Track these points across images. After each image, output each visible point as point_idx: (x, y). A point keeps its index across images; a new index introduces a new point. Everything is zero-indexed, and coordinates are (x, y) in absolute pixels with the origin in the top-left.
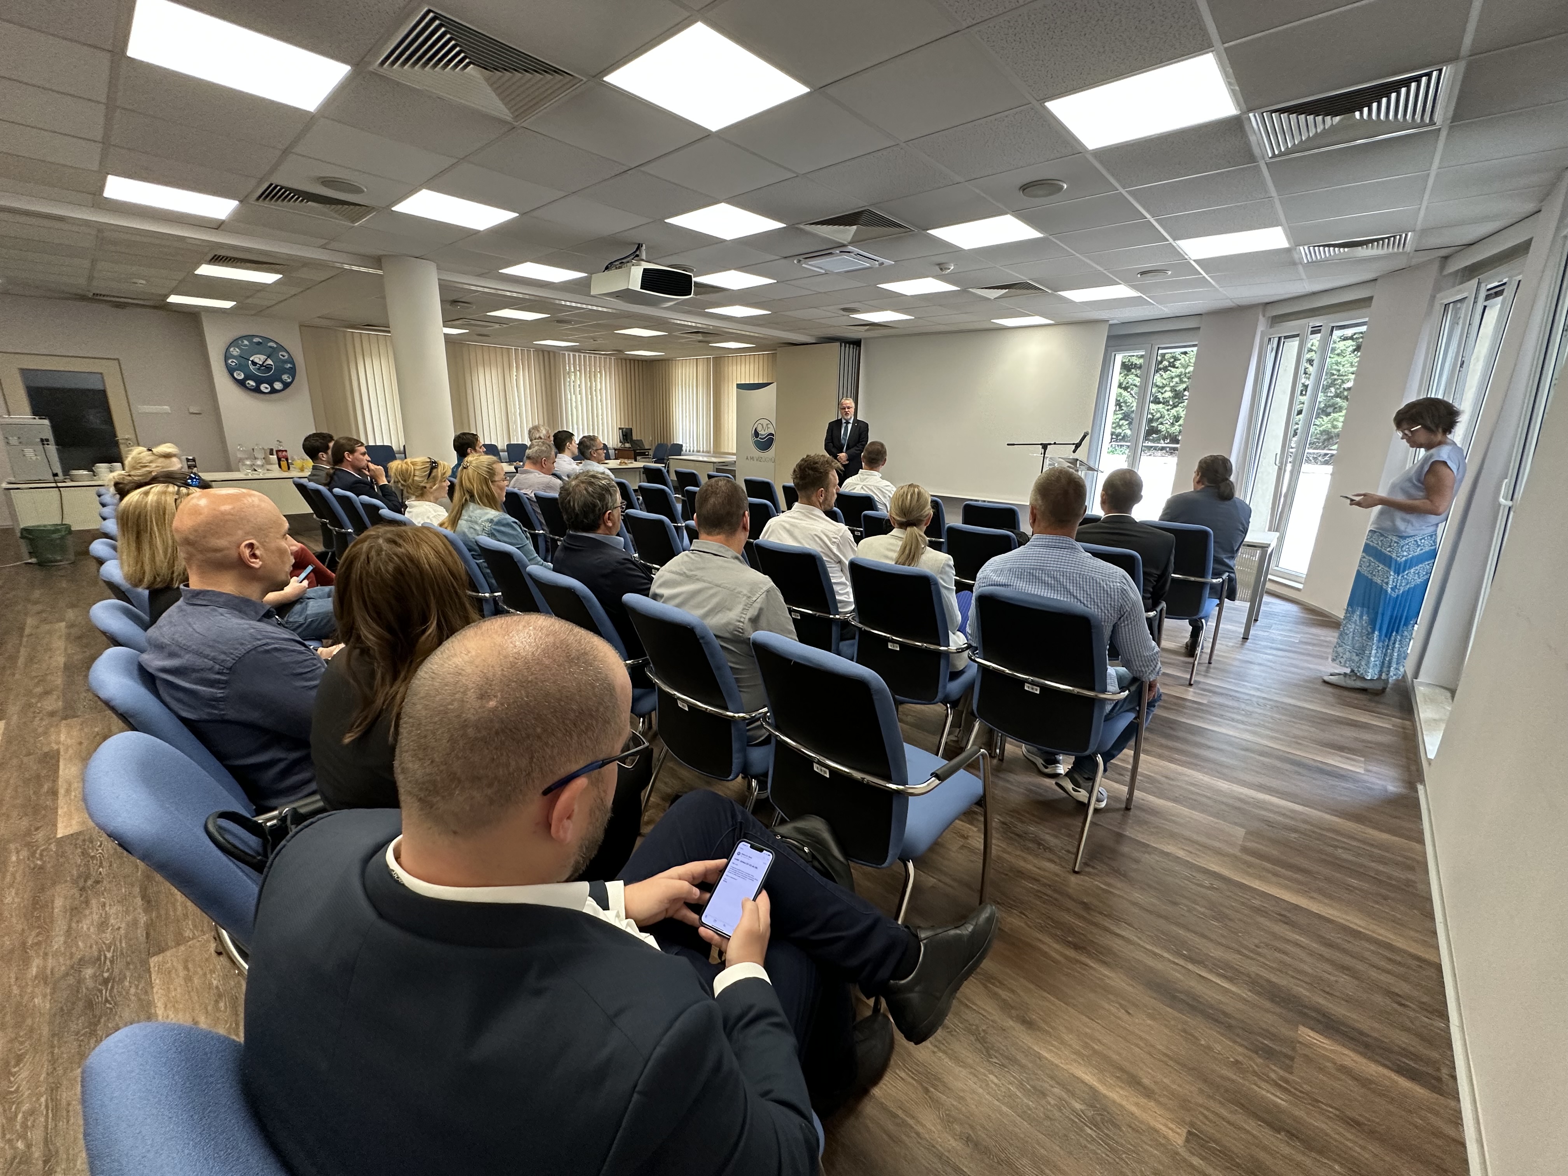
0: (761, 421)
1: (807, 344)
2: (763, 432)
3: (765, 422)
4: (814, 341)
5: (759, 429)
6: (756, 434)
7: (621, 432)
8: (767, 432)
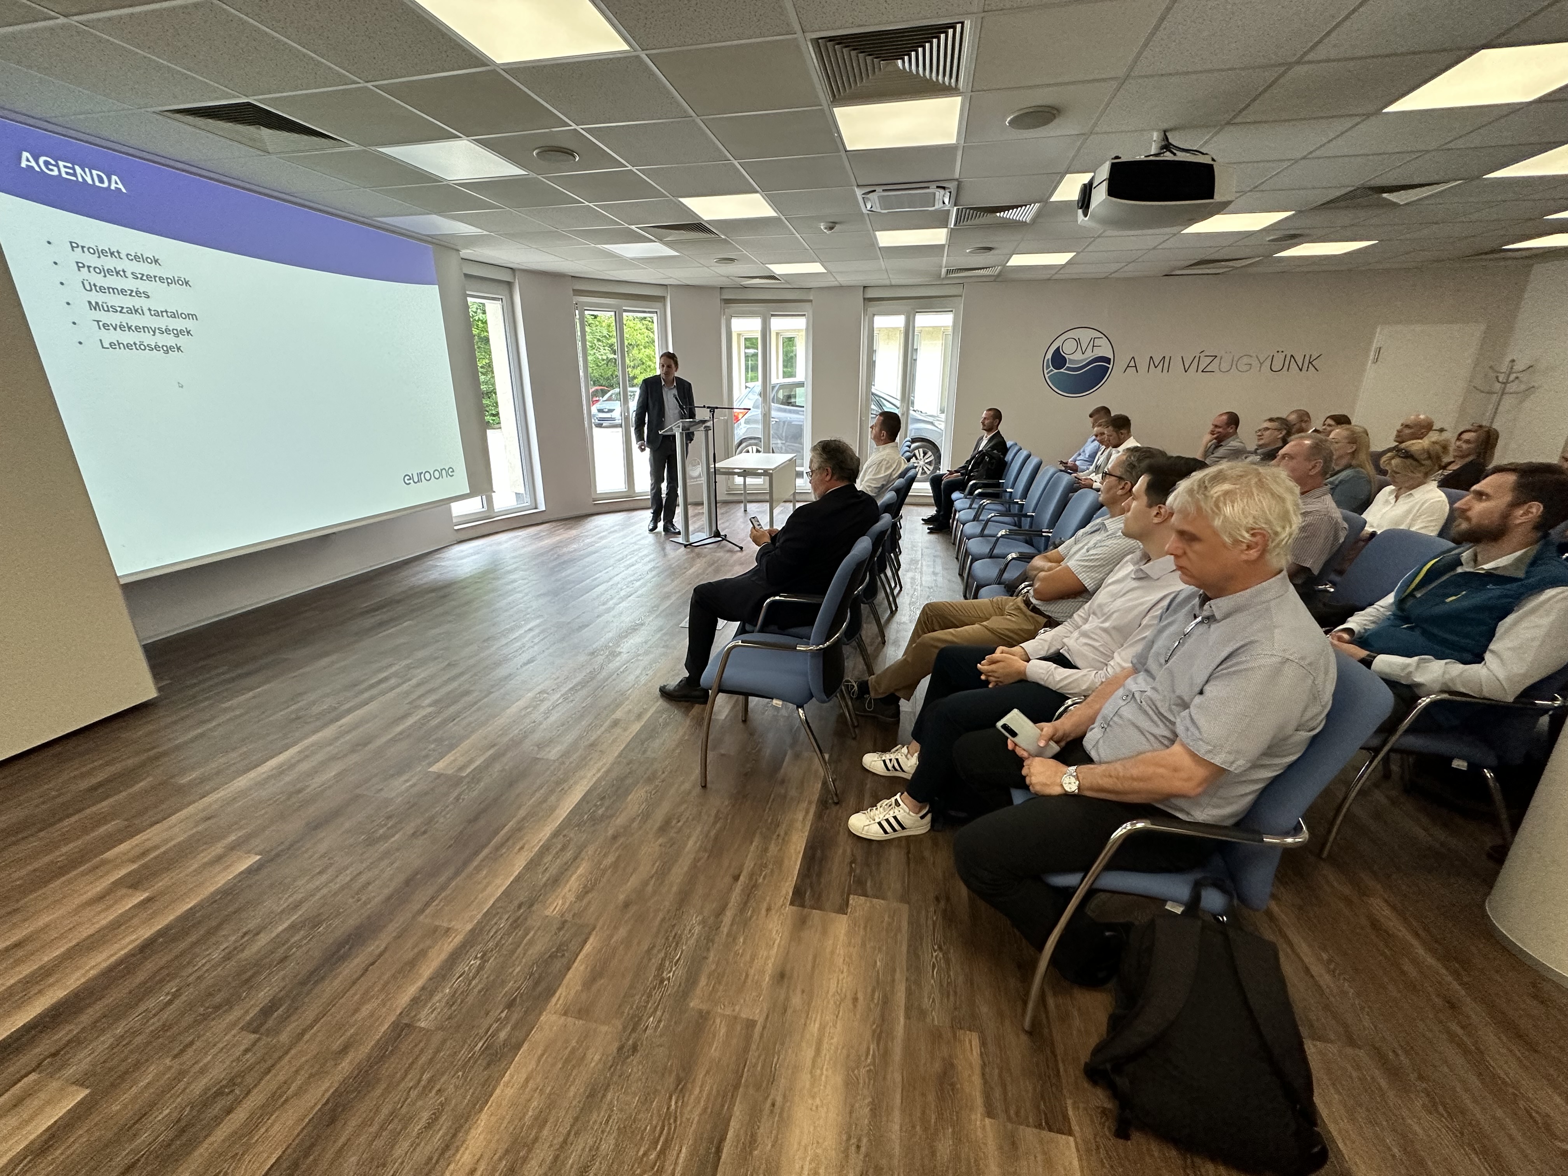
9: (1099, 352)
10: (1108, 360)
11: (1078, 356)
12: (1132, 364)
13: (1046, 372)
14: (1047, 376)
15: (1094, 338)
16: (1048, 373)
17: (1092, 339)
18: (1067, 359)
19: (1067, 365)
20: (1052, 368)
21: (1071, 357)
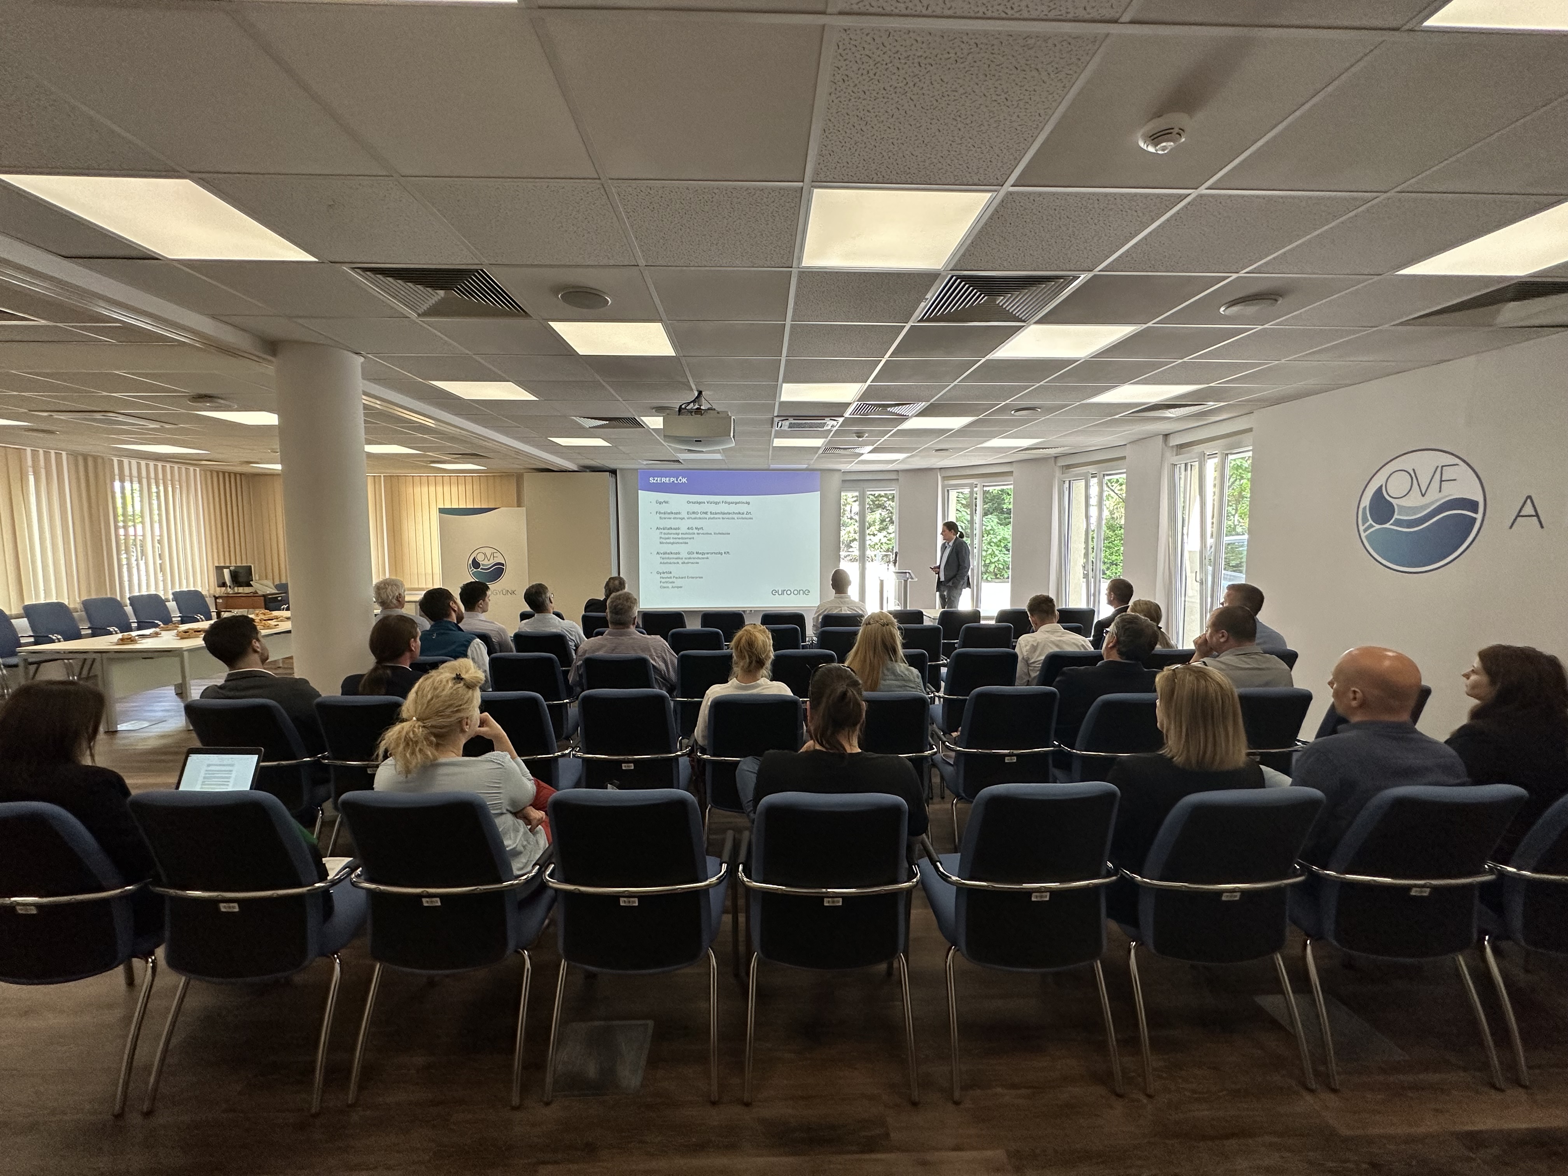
0: (482, 550)
1: (566, 471)
2: (486, 562)
3: (488, 552)
4: (576, 469)
5: (480, 559)
6: (476, 564)
7: (226, 572)
8: (492, 561)
9: (1453, 492)
10: (1472, 505)
11: (1414, 500)
12: (1528, 510)
13: (1362, 528)
14: (1363, 535)
15: (1443, 466)
16: (1365, 531)
17: (1439, 469)
18: (1396, 507)
19: (1396, 516)
20: (1371, 521)
21: (1404, 502)
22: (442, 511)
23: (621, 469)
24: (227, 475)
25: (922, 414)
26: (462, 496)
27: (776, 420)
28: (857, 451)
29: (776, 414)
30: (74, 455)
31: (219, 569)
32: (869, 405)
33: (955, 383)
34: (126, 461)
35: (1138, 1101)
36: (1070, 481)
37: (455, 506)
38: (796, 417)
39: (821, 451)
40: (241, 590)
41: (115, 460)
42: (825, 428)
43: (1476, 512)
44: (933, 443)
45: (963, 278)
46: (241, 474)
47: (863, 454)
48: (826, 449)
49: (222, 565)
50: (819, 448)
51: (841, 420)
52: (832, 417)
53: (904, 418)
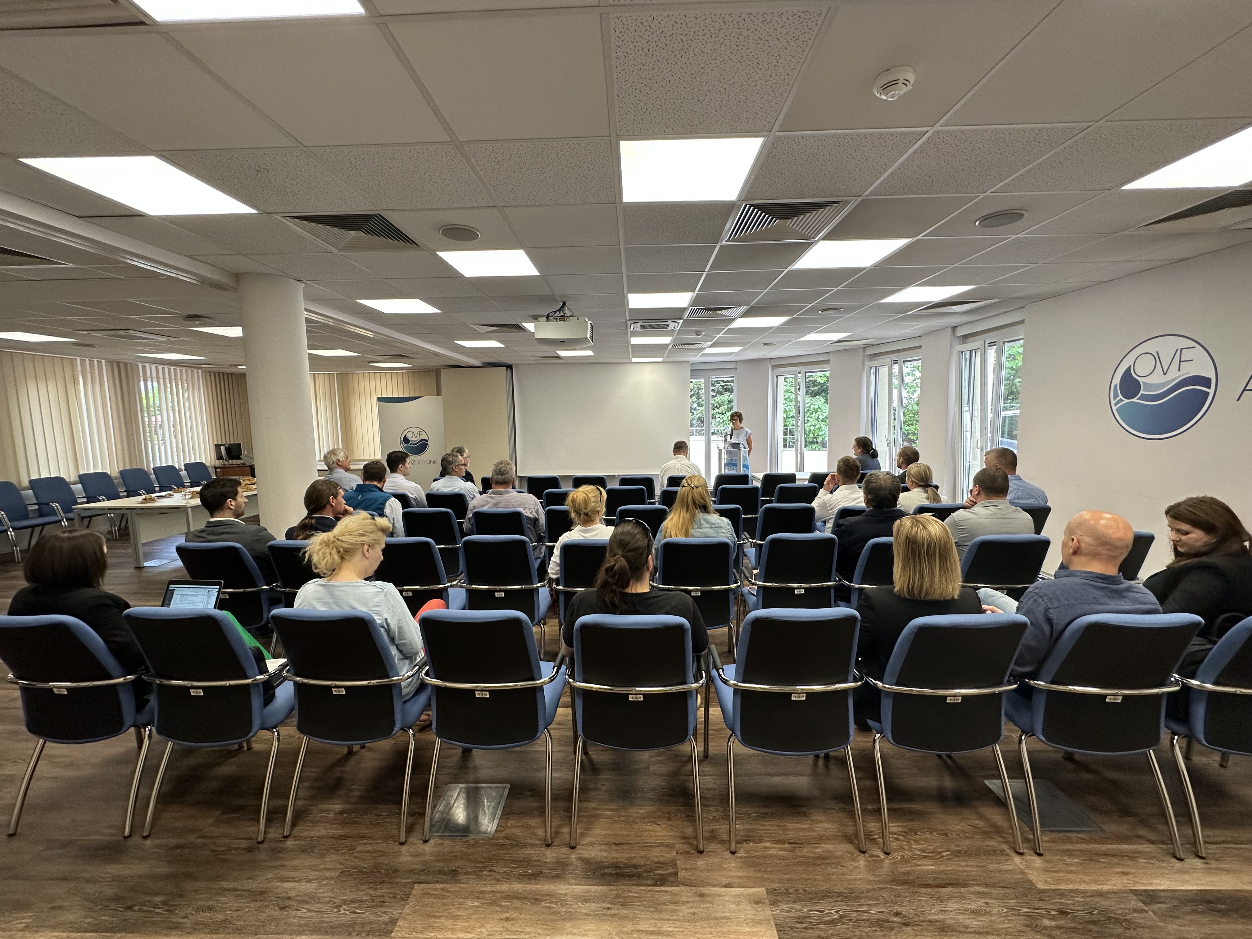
0: (411, 429)
1: (473, 367)
4: (480, 365)
5: (409, 436)
6: (406, 440)
7: (222, 448)
8: (419, 438)
9: (1190, 370)
15: (1181, 349)
16: (1116, 405)
17: (1179, 351)
18: (1141, 384)
19: (1141, 392)
20: (1121, 397)
21: (1147, 380)
22: (380, 400)
23: (515, 364)
24: (221, 375)
25: (746, 314)
26: (395, 388)
27: (629, 323)
28: (700, 346)
29: (628, 318)
30: (110, 363)
31: (217, 446)
32: (702, 309)
33: (767, 289)
34: (148, 366)
35: (879, 857)
36: (876, 367)
37: (390, 396)
38: (644, 320)
39: (670, 347)
40: (234, 462)
41: (140, 365)
42: (669, 328)
43: (1209, 388)
44: (759, 338)
45: (756, 206)
46: (232, 374)
47: (704, 348)
48: (674, 346)
49: (220, 443)
50: (668, 345)
51: (681, 321)
52: (674, 319)
53: (733, 320)
